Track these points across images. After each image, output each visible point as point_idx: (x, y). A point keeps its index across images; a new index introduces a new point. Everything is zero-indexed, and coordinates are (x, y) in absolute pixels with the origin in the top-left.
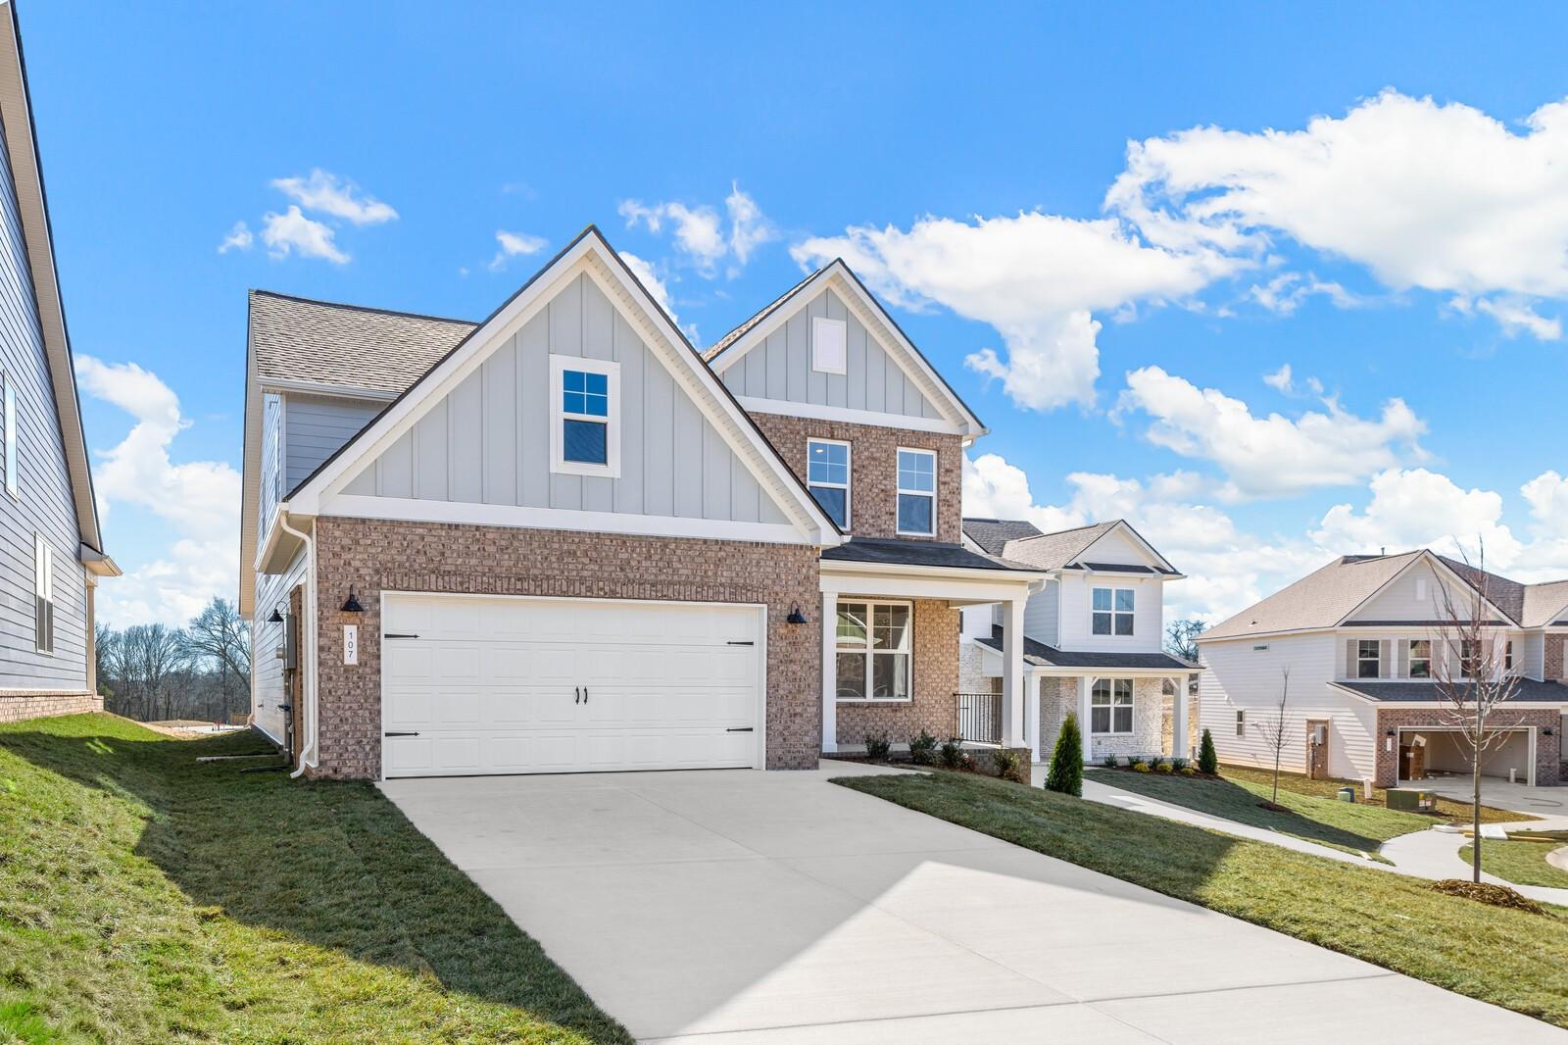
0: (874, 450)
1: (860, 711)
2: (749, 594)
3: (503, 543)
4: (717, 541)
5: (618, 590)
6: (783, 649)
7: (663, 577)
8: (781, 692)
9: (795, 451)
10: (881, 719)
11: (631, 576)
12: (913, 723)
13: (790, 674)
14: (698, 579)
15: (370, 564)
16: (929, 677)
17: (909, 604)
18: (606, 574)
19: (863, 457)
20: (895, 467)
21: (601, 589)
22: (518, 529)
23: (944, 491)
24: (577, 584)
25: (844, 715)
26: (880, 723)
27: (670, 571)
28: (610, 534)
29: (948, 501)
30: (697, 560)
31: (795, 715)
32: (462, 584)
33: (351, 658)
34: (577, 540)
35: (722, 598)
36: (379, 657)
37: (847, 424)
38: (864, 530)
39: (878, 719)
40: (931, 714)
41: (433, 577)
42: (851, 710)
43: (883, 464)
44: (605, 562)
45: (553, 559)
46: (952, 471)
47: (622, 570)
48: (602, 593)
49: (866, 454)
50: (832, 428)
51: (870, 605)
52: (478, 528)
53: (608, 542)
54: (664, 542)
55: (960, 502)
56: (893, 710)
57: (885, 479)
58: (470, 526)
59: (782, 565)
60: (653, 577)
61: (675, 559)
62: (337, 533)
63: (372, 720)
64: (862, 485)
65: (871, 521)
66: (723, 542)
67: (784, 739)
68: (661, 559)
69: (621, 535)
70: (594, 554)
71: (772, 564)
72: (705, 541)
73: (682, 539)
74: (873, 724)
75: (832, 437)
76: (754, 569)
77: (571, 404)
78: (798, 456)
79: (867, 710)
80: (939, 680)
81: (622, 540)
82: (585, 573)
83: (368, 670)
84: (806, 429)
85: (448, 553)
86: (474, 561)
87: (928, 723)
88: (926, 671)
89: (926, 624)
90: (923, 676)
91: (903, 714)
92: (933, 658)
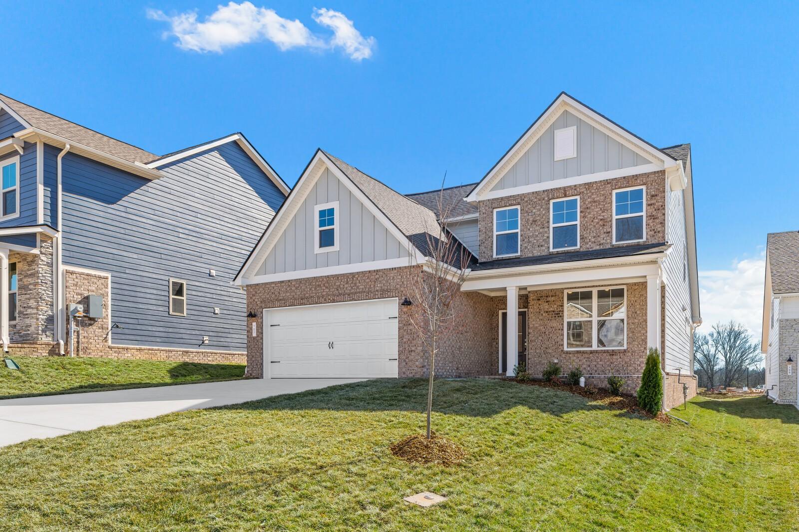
0: (595, 196)
1: (586, 356)
2: (389, 294)
3: (297, 285)
4: (375, 271)
5: (336, 298)
6: (406, 319)
7: (353, 291)
8: (405, 340)
9: (542, 210)
11: (340, 292)
12: (626, 363)
13: (409, 331)
14: (367, 289)
15: (260, 300)
17: (625, 287)
18: (331, 293)
19: (587, 203)
20: (611, 203)
21: (330, 299)
22: (302, 279)
23: (651, 210)
24: (321, 298)
25: (575, 358)
26: (601, 363)
27: (356, 288)
28: (332, 275)
29: (653, 216)
30: (367, 281)
31: (411, 351)
32: (285, 303)
33: (254, 335)
34: (321, 280)
35: (377, 297)
36: (262, 333)
37: (575, 186)
38: (588, 246)
39: (599, 360)
41: (276, 302)
43: (602, 203)
44: (331, 287)
45: (313, 289)
46: (656, 195)
47: (337, 290)
48: (330, 301)
49: (589, 200)
50: (565, 191)
51: (595, 291)
52: (289, 281)
53: (332, 279)
54: (353, 275)
55: (664, 214)
57: (603, 212)
58: (287, 281)
59: (404, 277)
60: (349, 291)
61: (358, 282)
62: (251, 290)
63: (260, 356)
64: (586, 219)
65: (593, 240)
66: (377, 271)
67: (406, 363)
68: (352, 283)
69: (336, 275)
70: (327, 285)
71: (400, 277)
72: (370, 272)
73: (360, 272)
74: (595, 363)
75: (565, 196)
76: (392, 281)
77: (322, 224)
78: (544, 212)
79: (591, 355)
81: (337, 277)
82: (324, 293)
83: (259, 338)
84: (548, 196)
85: (281, 293)
86: (288, 294)
87: (639, 362)
88: (636, 329)
89: (636, 298)
90: (633, 332)
91: (619, 357)
92: (642, 320)
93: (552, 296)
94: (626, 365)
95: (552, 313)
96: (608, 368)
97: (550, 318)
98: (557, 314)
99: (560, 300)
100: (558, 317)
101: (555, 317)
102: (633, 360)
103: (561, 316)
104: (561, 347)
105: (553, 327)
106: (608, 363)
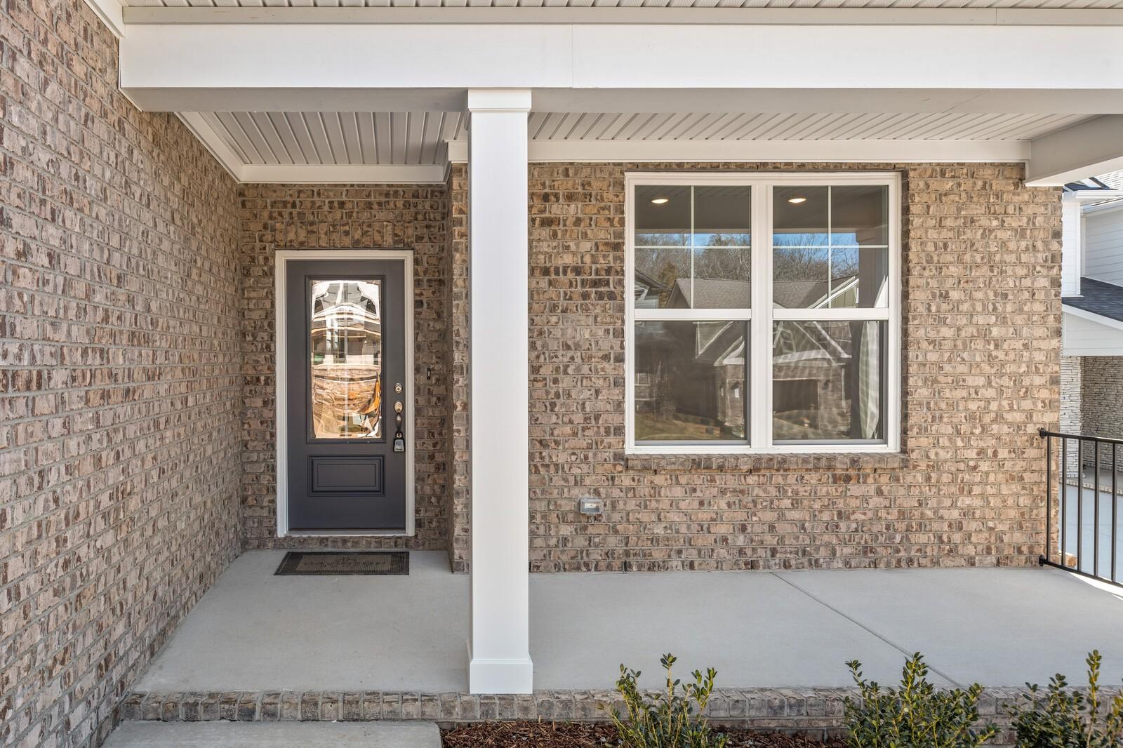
1: (731, 481)
10: (796, 504)
12: (902, 513)
16: (957, 382)
17: (891, 181)
25: (678, 492)
26: (795, 515)
39: (787, 503)
40: (966, 489)
42: (698, 480)
51: (762, 190)
56: (836, 480)
74: (769, 516)
79: (752, 479)
80: (991, 393)
87: (955, 514)
88: (947, 368)
89: (945, 234)
90: (935, 381)
91: (872, 490)
92: (971, 330)
93: (570, 197)
94: (902, 526)
95: (570, 275)
96: (826, 538)
97: (562, 303)
98: (595, 284)
99: (610, 220)
100: (600, 296)
101: (585, 296)
102: (933, 503)
103: (612, 296)
104: (612, 439)
105: (577, 346)
106: (826, 516)
